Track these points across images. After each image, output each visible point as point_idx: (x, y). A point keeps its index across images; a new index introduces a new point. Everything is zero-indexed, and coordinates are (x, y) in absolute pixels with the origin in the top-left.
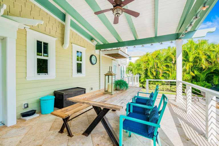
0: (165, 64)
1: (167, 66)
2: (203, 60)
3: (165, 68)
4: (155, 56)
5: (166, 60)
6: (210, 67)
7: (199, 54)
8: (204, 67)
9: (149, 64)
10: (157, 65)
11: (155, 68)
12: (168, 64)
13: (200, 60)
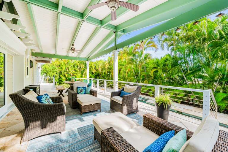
0: (74, 69)
1: (75, 70)
2: (94, 68)
3: (74, 72)
4: (67, 63)
5: (74, 66)
6: (96, 72)
7: (92, 65)
8: (94, 72)
9: (62, 68)
10: (69, 69)
11: (67, 71)
12: (75, 69)
13: (92, 68)
